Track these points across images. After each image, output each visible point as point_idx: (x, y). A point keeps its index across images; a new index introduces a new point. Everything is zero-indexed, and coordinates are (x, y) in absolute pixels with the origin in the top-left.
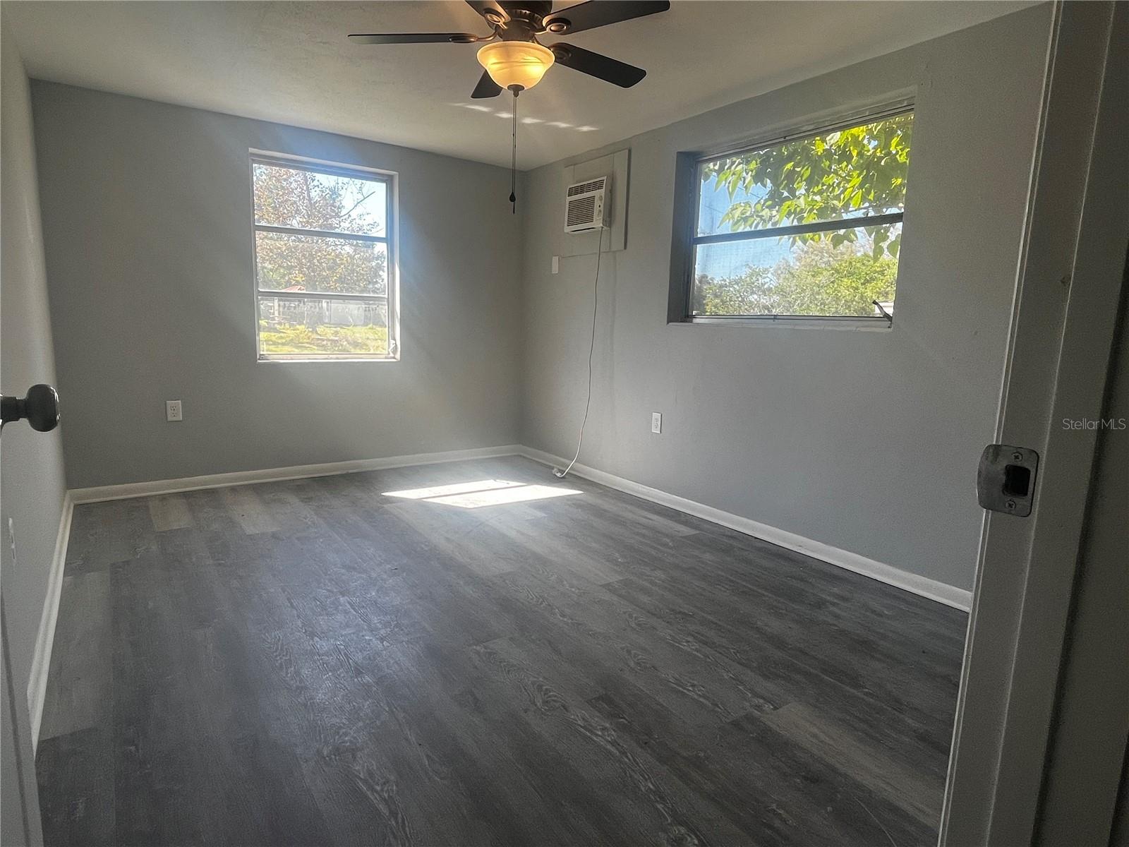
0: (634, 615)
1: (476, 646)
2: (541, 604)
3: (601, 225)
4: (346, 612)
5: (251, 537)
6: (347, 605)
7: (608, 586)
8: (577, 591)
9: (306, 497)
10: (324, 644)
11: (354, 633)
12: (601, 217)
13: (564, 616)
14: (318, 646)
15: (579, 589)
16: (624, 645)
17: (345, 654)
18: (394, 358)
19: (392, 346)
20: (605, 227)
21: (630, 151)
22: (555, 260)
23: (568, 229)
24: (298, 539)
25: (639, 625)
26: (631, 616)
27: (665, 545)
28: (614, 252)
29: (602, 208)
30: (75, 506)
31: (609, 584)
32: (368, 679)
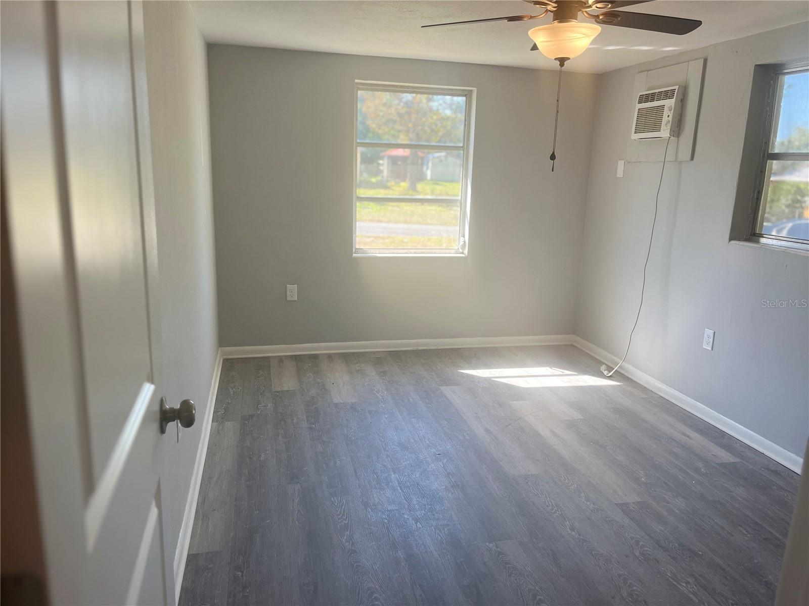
0: (641, 543)
1: (490, 543)
2: (555, 512)
3: (669, 135)
4: (394, 489)
5: (336, 405)
6: (396, 482)
7: (623, 507)
8: (592, 505)
9: (381, 370)
10: (374, 515)
11: (396, 510)
12: (669, 127)
13: (573, 529)
14: (369, 516)
15: (593, 504)
16: (622, 572)
17: (387, 528)
18: (463, 253)
19: (462, 243)
20: (672, 138)
21: (705, 61)
22: (621, 165)
23: (635, 136)
24: (370, 412)
25: (643, 554)
26: (637, 543)
27: (697, 470)
28: (681, 162)
29: (670, 118)
30: (224, 360)
31: (626, 504)
32: (400, 554)
